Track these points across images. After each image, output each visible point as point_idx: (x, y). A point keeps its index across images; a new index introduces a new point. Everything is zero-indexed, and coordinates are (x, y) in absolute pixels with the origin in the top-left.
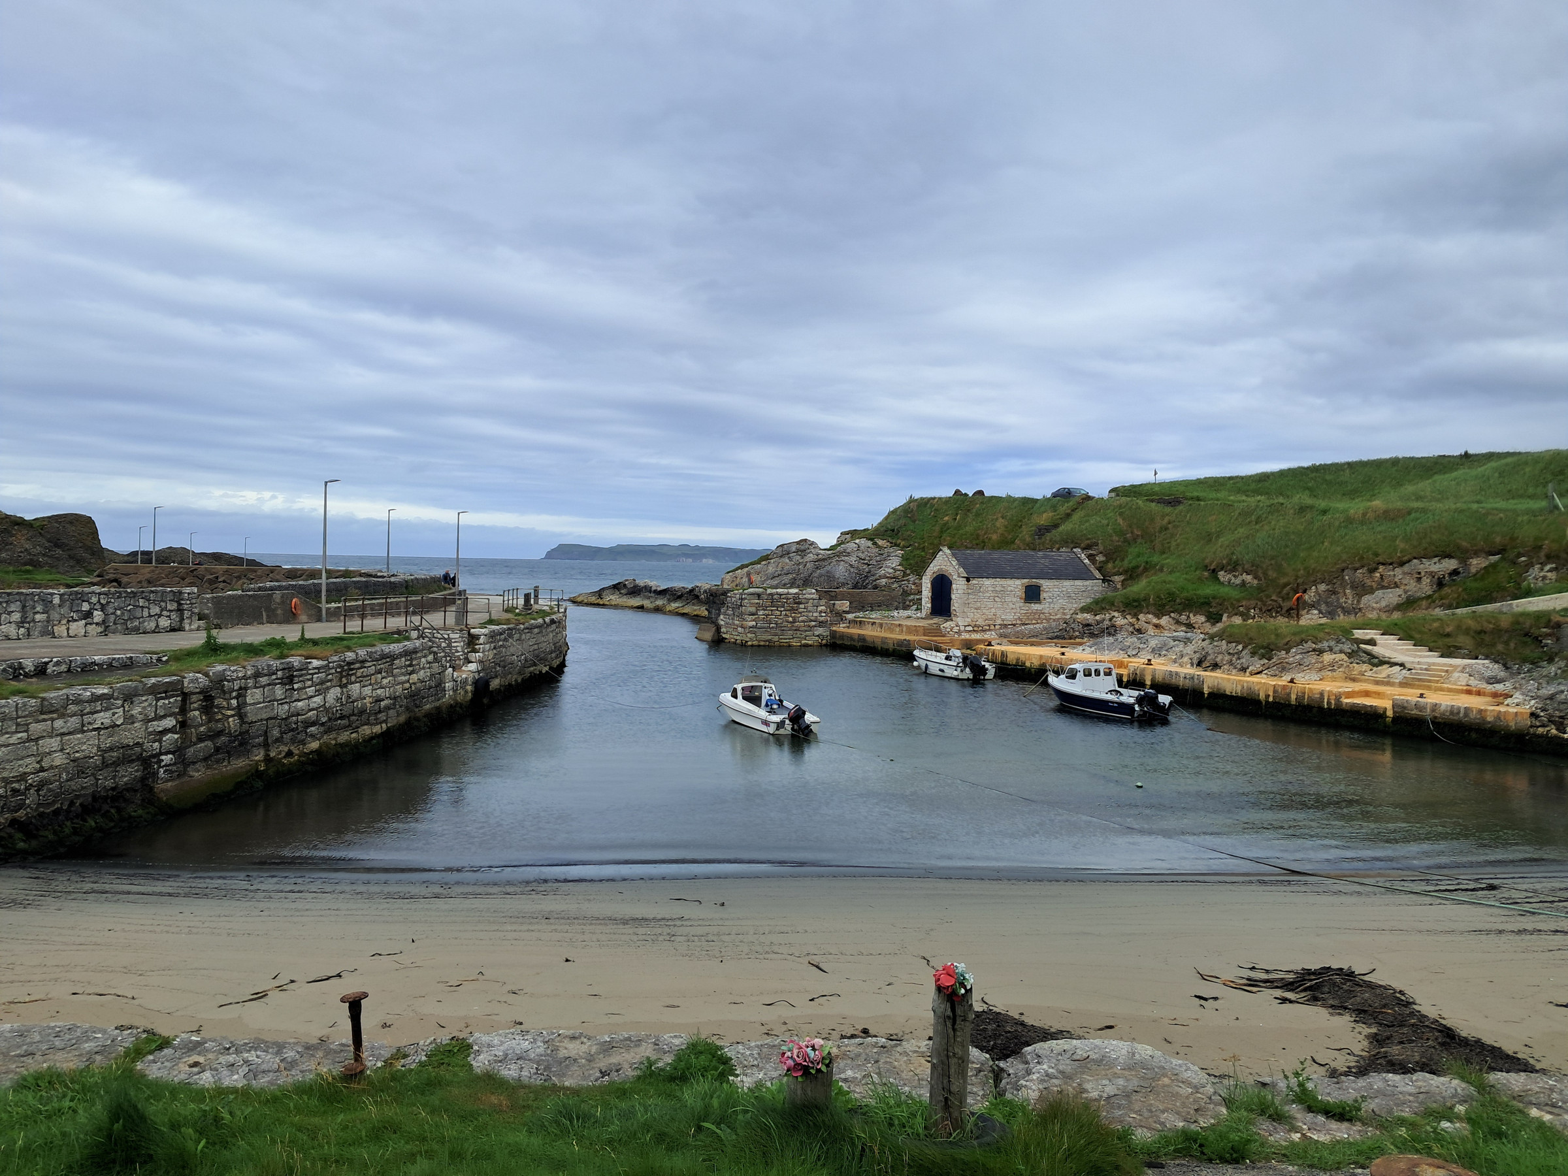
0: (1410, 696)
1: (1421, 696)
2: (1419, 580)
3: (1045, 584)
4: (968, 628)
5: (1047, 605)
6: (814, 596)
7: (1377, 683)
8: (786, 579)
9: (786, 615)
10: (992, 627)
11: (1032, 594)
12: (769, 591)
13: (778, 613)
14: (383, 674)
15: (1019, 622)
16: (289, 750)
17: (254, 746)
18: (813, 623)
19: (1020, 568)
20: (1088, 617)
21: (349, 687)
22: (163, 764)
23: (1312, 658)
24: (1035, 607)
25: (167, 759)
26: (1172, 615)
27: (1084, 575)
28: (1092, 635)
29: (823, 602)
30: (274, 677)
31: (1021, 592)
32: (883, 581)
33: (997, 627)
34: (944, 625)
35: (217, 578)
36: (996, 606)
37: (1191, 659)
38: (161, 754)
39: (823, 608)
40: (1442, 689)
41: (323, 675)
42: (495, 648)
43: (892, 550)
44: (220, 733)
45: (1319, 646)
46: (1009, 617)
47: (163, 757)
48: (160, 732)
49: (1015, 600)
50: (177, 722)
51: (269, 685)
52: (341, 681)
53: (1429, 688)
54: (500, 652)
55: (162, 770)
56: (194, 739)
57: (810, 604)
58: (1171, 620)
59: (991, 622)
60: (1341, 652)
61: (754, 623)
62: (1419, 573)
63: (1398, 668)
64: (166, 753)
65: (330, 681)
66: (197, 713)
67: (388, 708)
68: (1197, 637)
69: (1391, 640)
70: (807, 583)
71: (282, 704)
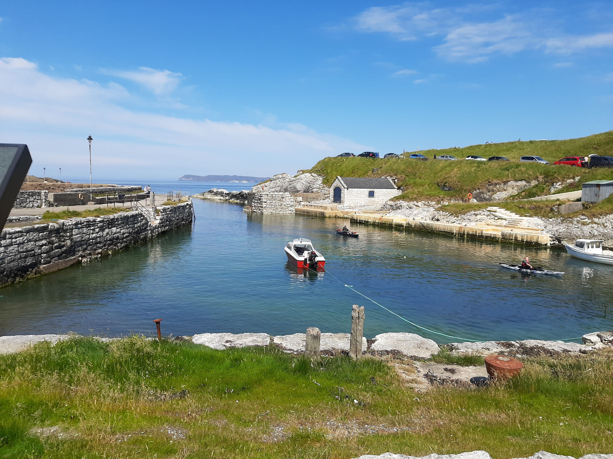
0: (507, 231)
1: (512, 231)
2: (513, 188)
3: (376, 190)
4: (347, 207)
5: (377, 198)
6: (289, 195)
7: (497, 226)
8: (278, 189)
9: (278, 203)
10: (356, 207)
11: (371, 194)
12: (271, 193)
13: (275, 202)
14: (125, 224)
15: (366, 205)
16: (90, 252)
17: (77, 251)
18: (288, 206)
19: (367, 184)
20: (392, 203)
21: (112, 228)
22: (43, 257)
23: (474, 217)
24: (372, 199)
25: (44, 255)
26: (422, 201)
27: (390, 187)
28: (393, 209)
29: (292, 197)
30: (83, 225)
31: (367, 194)
32: (315, 190)
33: (358, 207)
34: (339, 206)
35: (50, 187)
36: (358, 199)
37: (429, 218)
38: (42, 254)
39: (293, 200)
40: (519, 228)
41: (102, 224)
42: (166, 214)
43: (318, 177)
44: (64, 246)
45: (476, 213)
46: (363, 203)
47: (42, 255)
48: (41, 245)
49: (365, 196)
50: (47, 242)
51: (81, 228)
52: (109, 226)
53: (514, 228)
54: (168, 216)
55: (42, 260)
56: (54, 248)
57: (287, 198)
58: (422, 204)
59: (356, 205)
60: (484, 215)
61: (266, 206)
62: (513, 186)
63: (504, 221)
64: (44, 253)
65: (105, 226)
66: (54, 238)
67: (126, 237)
68: (432, 209)
69: (503, 210)
70: (286, 190)
71: (86, 235)
